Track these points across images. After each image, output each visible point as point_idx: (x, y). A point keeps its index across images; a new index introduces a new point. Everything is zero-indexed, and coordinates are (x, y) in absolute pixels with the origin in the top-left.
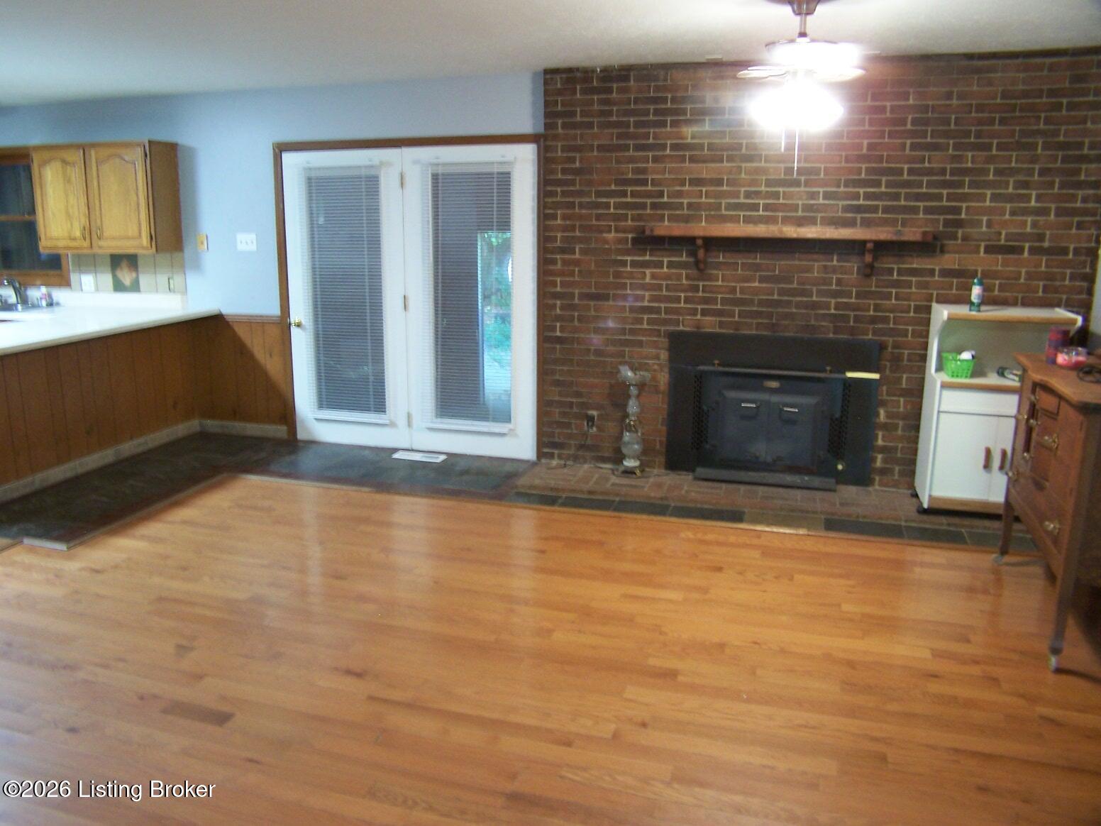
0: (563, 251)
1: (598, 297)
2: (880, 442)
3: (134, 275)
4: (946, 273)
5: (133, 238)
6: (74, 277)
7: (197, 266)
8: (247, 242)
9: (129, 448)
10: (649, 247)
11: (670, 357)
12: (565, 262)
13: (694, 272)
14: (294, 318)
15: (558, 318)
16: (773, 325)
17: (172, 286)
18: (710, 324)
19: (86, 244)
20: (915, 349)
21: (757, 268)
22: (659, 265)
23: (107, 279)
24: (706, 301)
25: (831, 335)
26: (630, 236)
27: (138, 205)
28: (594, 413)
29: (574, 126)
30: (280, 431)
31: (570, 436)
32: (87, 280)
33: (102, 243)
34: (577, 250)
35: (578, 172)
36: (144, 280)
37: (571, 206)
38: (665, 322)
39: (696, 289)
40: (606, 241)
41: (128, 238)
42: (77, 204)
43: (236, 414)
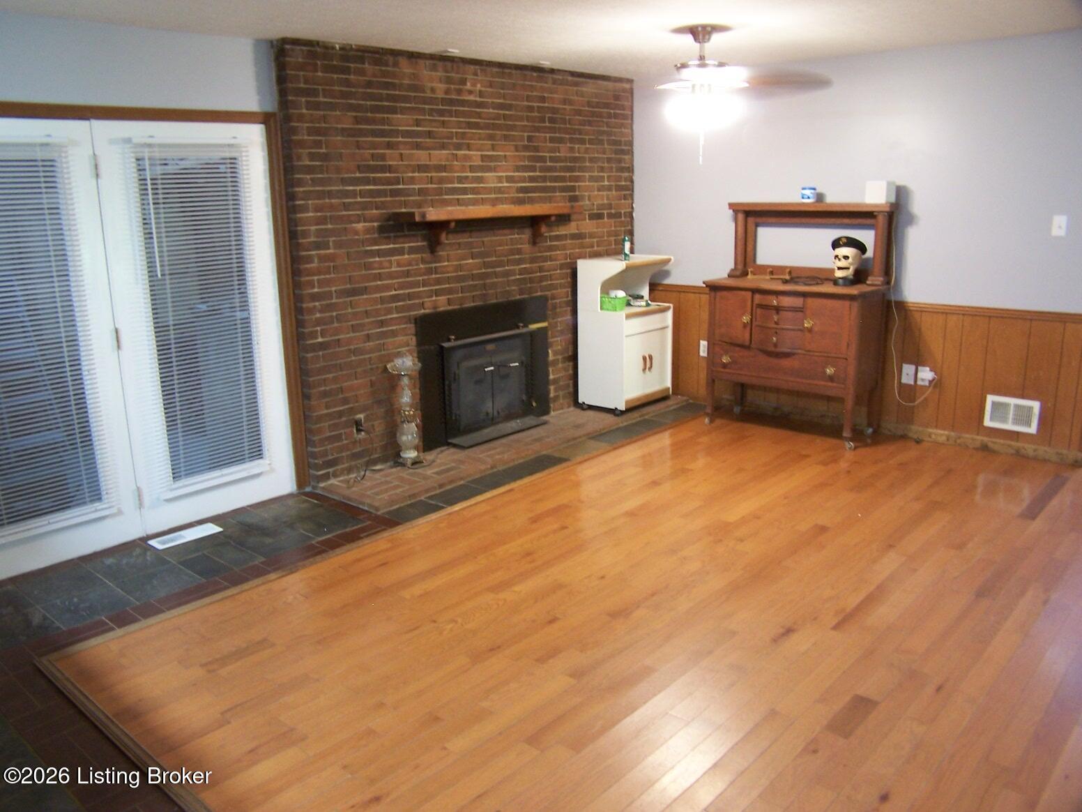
0: (318, 246)
1: (354, 292)
2: (551, 377)
4: (574, 236)
10: (392, 235)
11: (417, 341)
12: (322, 259)
13: (427, 256)
15: (319, 322)
16: (484, 295)
18: (443, 304)
20: (562, 298)
21: (470, 245)
22: (400, 252)
24: (438, 282)
25: (518, 297)
26: (375, 224)
28: (361, 416)
29: (317, 106)
31: (341, 449)
34: (331, 244)
35: (325, 157)
37: (320, 195)
38: (410, 308)
39: (429, 271)
40: (356, 233)
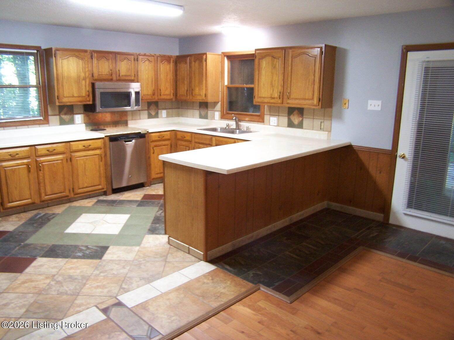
3: (301, 119)
5: (308, 99)
6: (266, 117)
7: (340, 117)
8: (374, 105)
9: (297, 216)
14: (400, 152)
17: (322, 127)
19: (280, 101)
23: (285, 120)
27: (314, 80)
30: (379, 216)
32: (273, 120)
33: (289, 101)
36: (306, 122)
41: (305, 99)
42: (278, 79)
43: (351, 202)
